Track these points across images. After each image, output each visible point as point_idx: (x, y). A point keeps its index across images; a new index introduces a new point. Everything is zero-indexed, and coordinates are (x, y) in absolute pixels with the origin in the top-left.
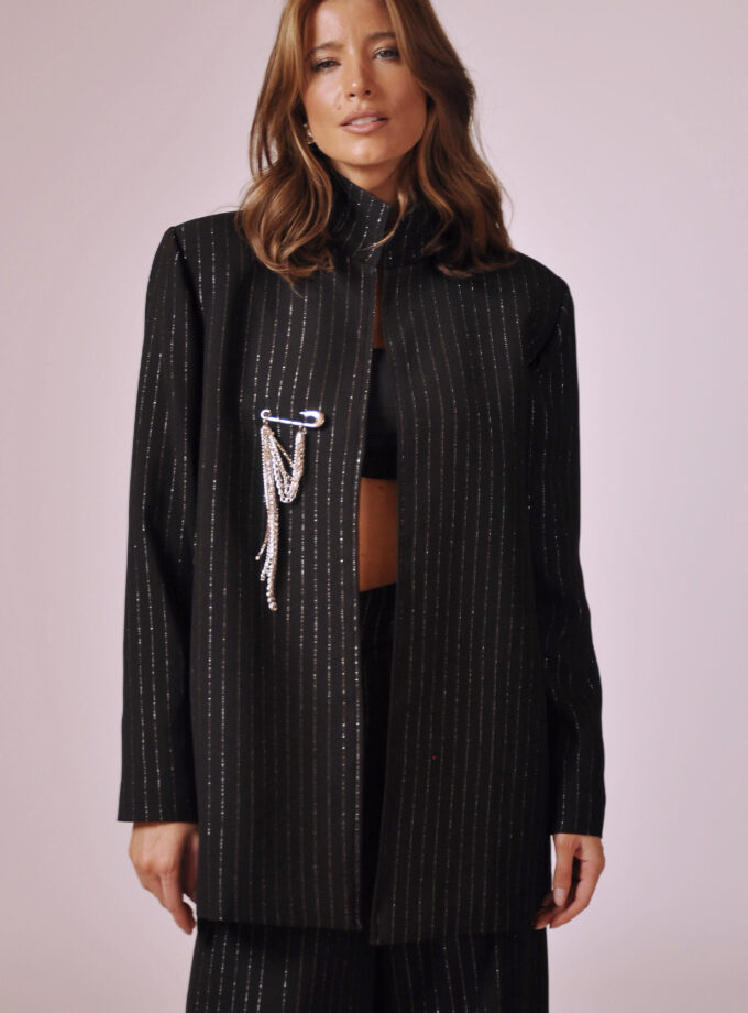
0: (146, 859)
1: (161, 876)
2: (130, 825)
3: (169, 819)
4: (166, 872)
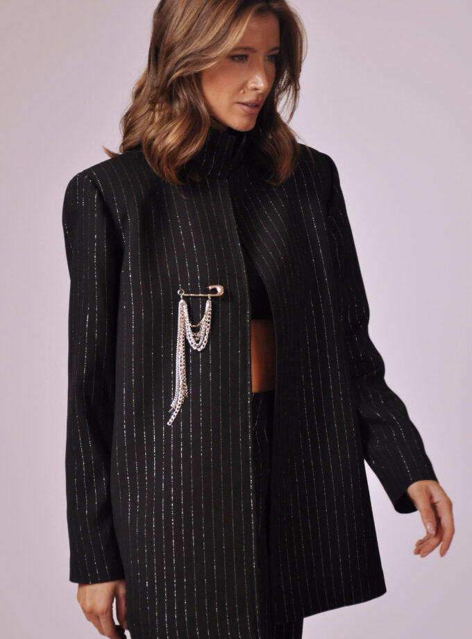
0: (88, 604)
1: (100, 616)
2: (76, 585)
3: (104, 580)
4: (102, 614)
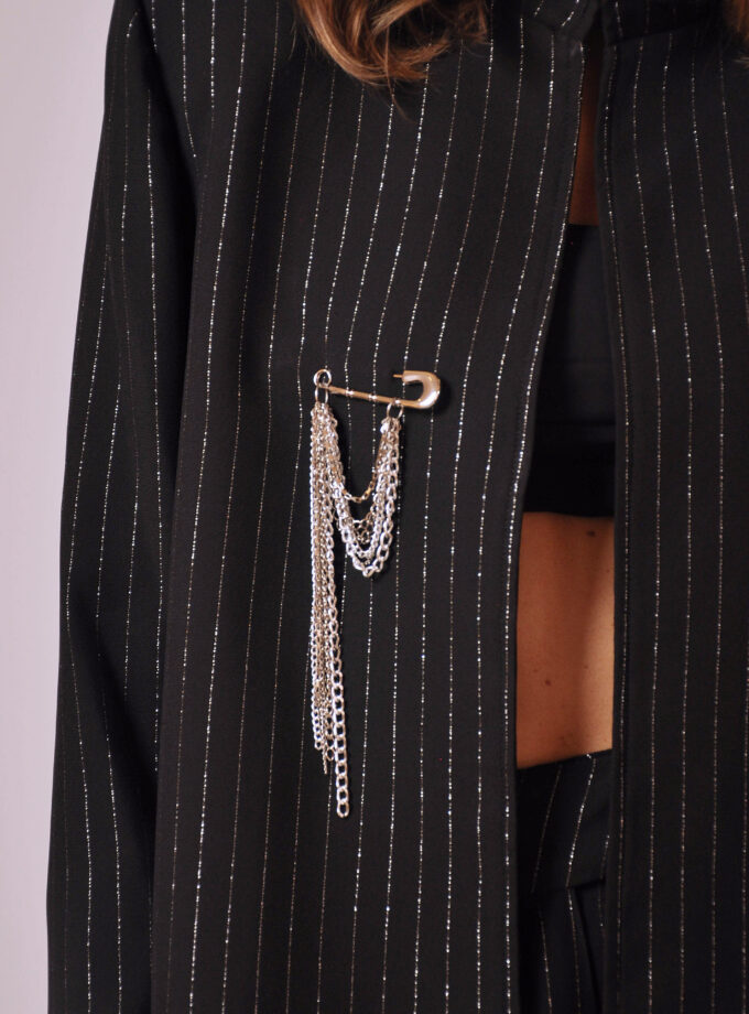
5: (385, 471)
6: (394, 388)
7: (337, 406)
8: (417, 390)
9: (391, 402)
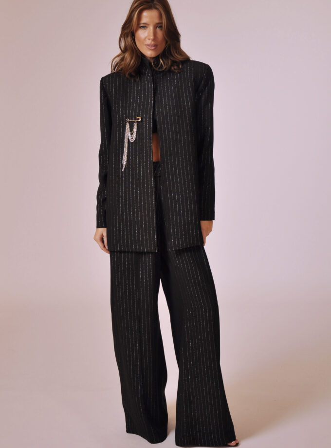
5: (135, 130)
6: (135, 119)
7: (129, 122)
8: (138, 119)
9: (135, 121)
